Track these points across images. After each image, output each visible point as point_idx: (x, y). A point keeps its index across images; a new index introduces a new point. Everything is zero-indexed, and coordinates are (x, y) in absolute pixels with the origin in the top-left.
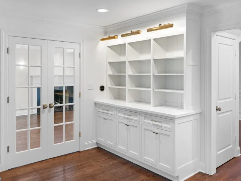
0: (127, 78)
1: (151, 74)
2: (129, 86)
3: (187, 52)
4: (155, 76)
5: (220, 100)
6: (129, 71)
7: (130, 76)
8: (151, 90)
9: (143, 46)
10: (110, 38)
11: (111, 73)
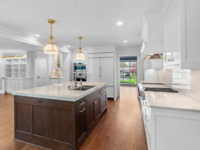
0: (12, 70)
1: (19, 69)
2: (13, 72)
3: (27, 63)
4: (20, 69)
5: (40, 75)
6: (13, 68)
7: (13, 69)
8: (19, 73)
9: (17, 60)
10: (5, 57)
11: (7, 68)
